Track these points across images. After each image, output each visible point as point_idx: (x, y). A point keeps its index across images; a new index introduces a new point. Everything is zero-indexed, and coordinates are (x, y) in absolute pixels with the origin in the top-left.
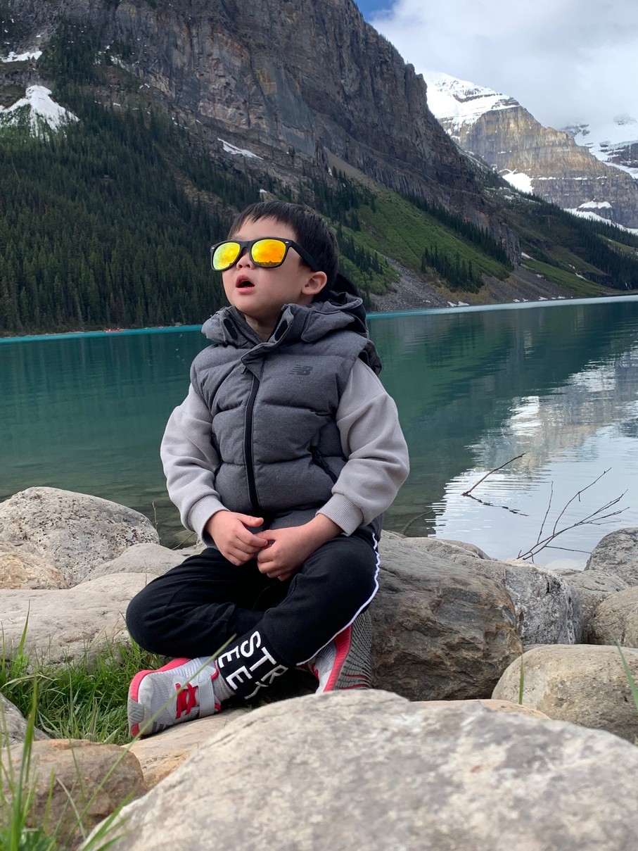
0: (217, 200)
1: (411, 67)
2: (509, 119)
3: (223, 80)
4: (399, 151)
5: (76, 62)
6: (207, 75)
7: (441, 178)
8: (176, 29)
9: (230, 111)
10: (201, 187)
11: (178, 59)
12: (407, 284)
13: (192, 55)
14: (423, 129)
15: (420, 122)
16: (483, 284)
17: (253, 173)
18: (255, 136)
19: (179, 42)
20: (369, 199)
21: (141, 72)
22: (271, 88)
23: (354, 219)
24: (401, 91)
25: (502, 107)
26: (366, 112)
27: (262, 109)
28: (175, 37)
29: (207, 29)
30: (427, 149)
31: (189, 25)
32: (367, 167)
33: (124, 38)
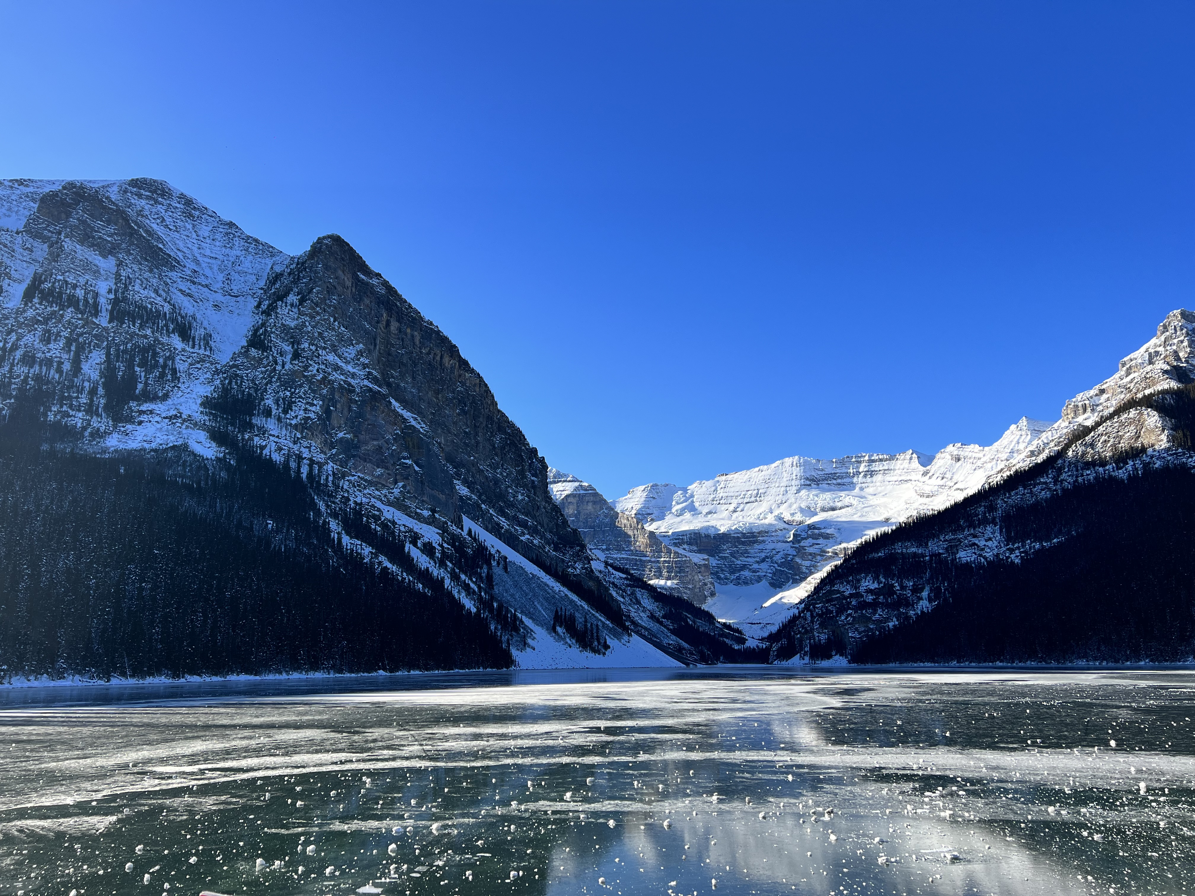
2: (588, 502)
3: (375, 443)
6: (362, 437)
9: (379, 471)
10: (354, 536)
11: (336, 420)
12: (543, 641)
16: (609, 647)
19: (339, 406)
20: (501, 560)
22: (419, 454)
23: (489, 575)
24: (527, 469)
25: (582, 492)
32: (494, 530)
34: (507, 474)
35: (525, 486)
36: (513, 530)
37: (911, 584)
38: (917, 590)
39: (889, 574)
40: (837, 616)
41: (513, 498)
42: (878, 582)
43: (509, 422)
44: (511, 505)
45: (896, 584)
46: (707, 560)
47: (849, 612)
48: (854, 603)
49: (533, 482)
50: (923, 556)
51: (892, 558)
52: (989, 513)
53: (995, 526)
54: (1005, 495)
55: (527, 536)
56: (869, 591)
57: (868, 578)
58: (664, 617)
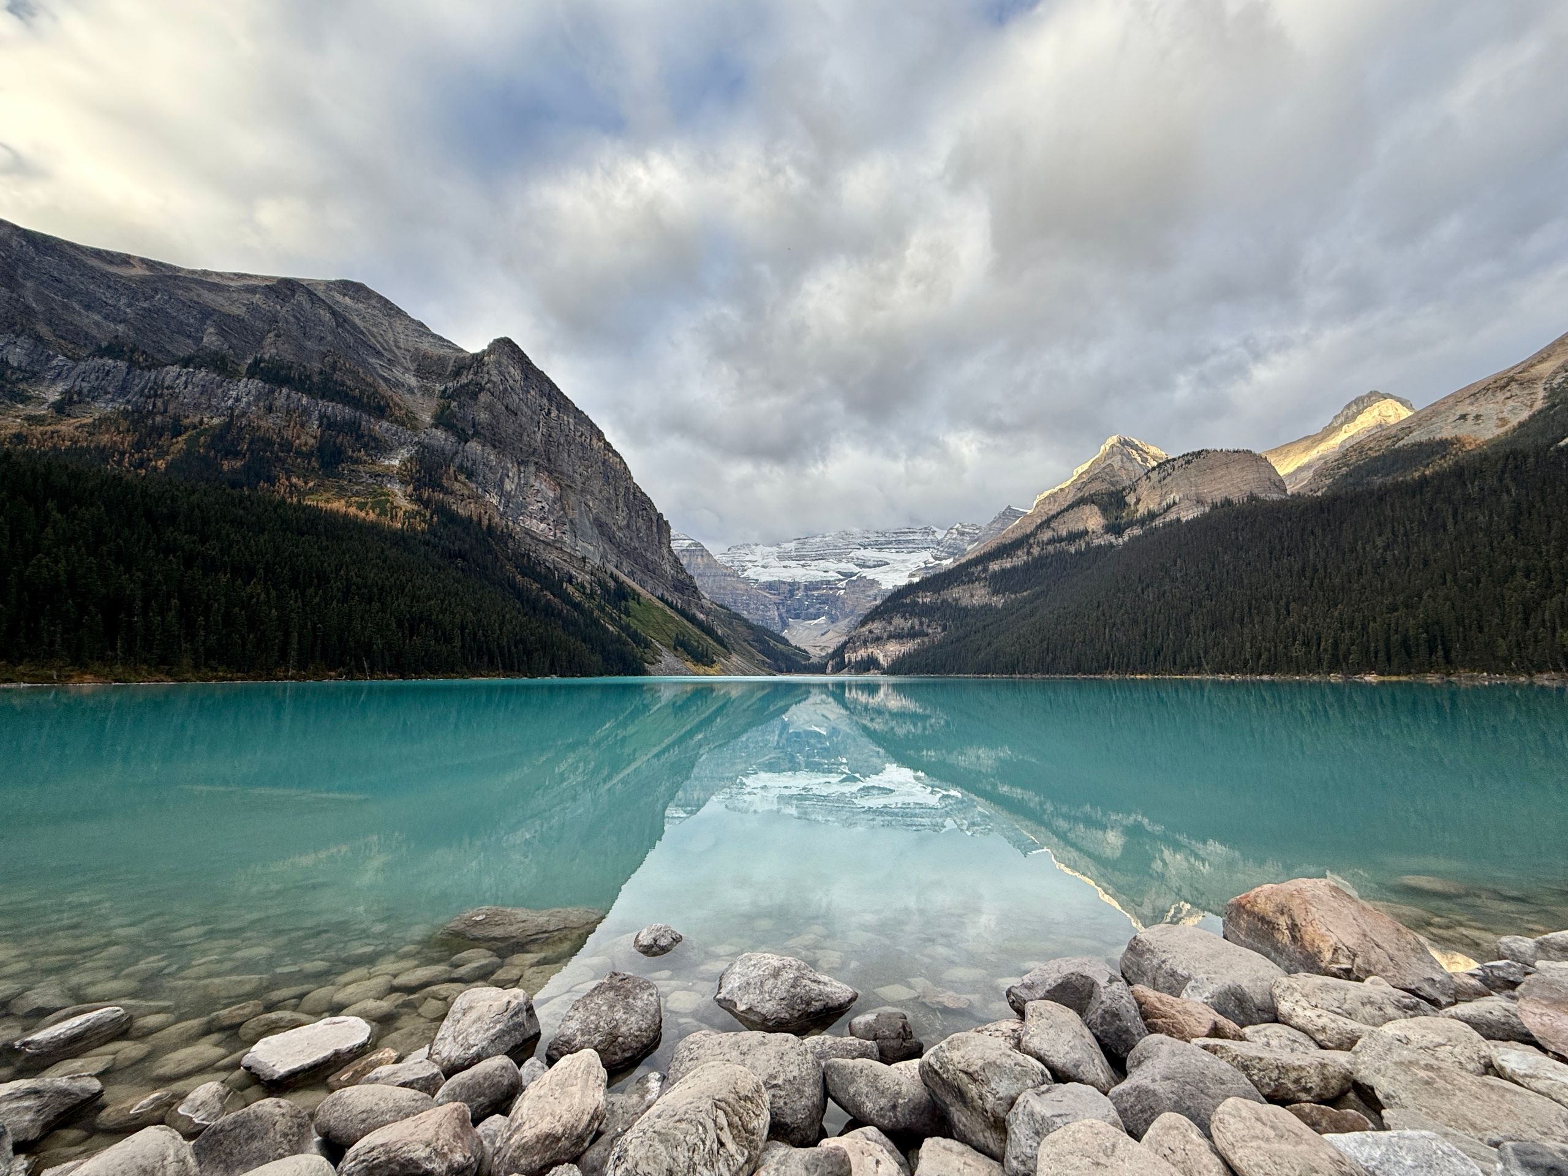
0: (535, 586)
1: (660, 516)
2: (698, 555)
3: (539, 504)
4: (651, 568)
5: (430, 475)
6: (528, 499)
7: (676, 589)
8: (510, 465)
9: (542, 526)
10: (524, 575)
11: (509, 486)
12: (668, 658)
13: (519, 484)
14: (666, 555)
15: (665, 551)
16: (715, 663)
17: (556, 569)
18: (559, 545)
19: (510, 474)
20: (636, 597)
21: (480, 490)
22: (574, 515)
23: (627, 608)
24: (655, 529)
25: (694, 547)
26: (631, 539)
27: (567, 527)
28: (508, 470)
29: (532, 469)
30: (669, 568)
31: (519, 464)
32: (631, 574)
33: (469, 465)
36: (644, 574)
38: (931, 625)
42: (904, 619)
43: (642, 493)
44: (643, 556)
45: (917, 621)
50: (938, 603)
51: (913, 604)
52: (983, 572)
53: (986, 583)
57: (897, 618)
58: (754, 641)
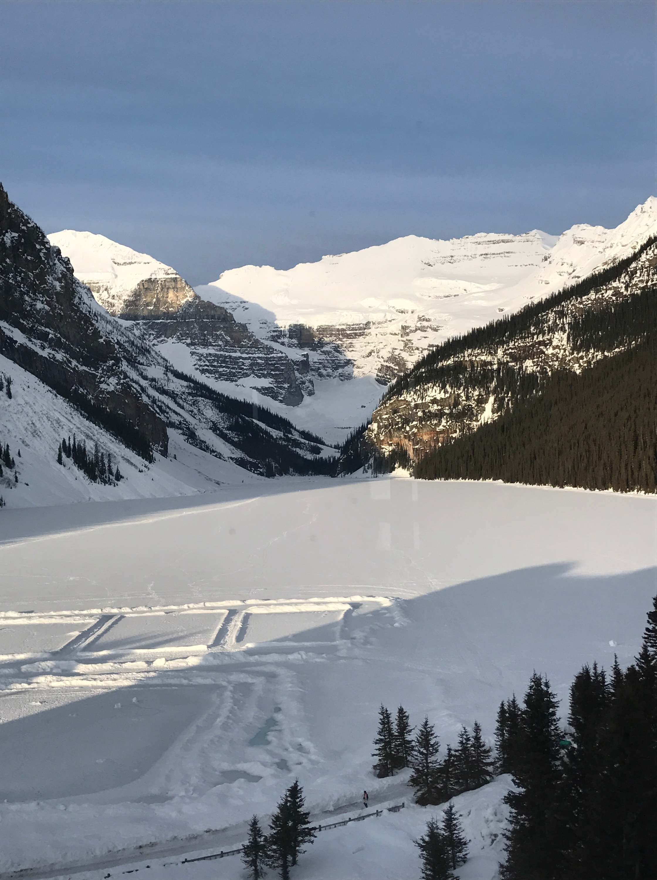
2: (168, 289)
16: (122, 477)
20: (4, 383)
25: (162, 276)
34: (22, 279)
35: (45, 292)
36: (29, 344)
37: (476, 393)
38: (481, 401)
39: (456, 384)
40: (402, 427)
41: (31, 306)
42: (445, 392)
43: (23, 217)
44: (27, 316)
45: (462, 395)
46: (307, 356)
47: (415, 423)
48: (420, 414)
49: (54, 287)
50: (491, 363)
51: (459, 367)
52: (560, 319)
53: (563, 334)
54: (577, 300)
55: (47, 350)
56: (434, 401)
57: (435, 388)
58: (228, 429)
